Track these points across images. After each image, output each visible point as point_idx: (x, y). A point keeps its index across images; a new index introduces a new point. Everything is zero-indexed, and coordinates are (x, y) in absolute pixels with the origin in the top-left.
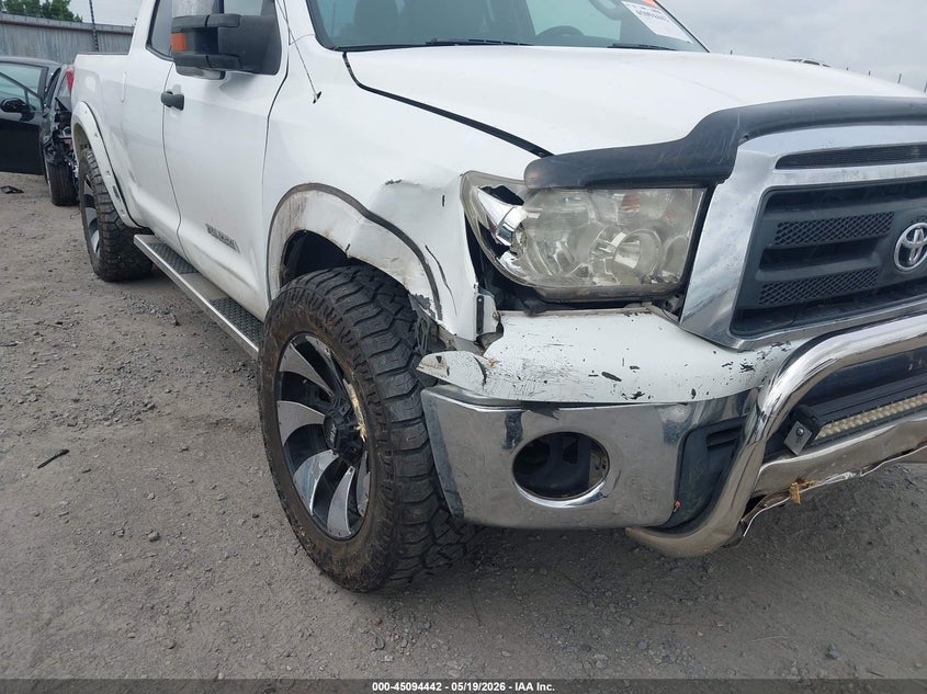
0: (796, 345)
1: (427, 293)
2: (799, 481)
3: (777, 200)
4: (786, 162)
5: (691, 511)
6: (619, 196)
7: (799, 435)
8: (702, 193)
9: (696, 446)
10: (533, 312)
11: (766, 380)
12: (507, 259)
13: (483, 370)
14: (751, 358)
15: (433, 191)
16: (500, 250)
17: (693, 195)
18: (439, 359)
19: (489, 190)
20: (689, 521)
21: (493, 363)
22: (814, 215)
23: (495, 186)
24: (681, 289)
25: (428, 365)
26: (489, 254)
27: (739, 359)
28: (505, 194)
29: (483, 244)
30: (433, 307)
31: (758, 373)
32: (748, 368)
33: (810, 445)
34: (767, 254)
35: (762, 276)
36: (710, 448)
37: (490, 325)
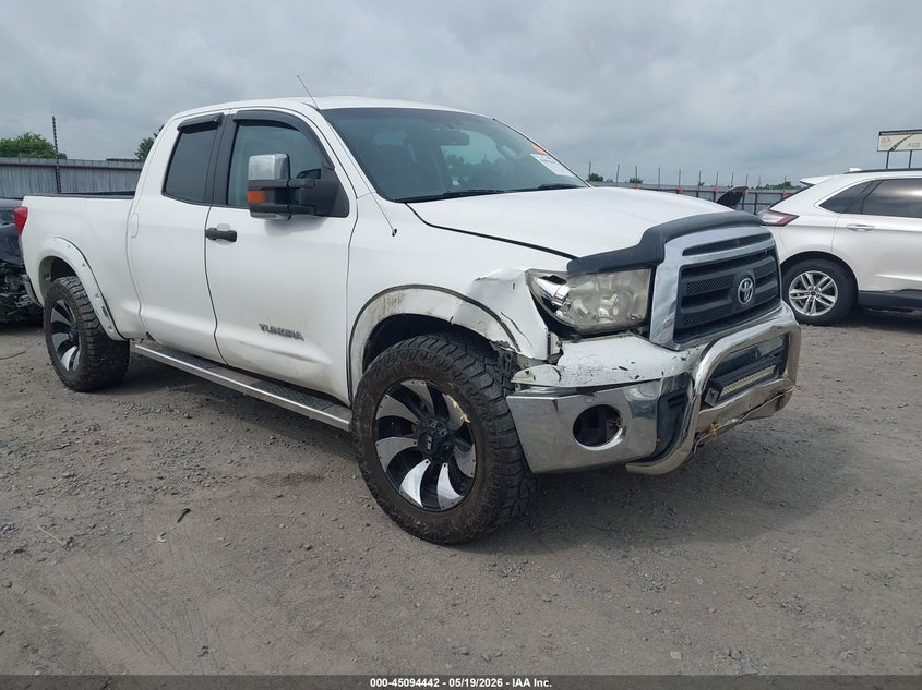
0: (703, 347)
1: (505, 338)
2: (714, 423)
3: (686, 271)
4: (687, 252)
5: (666, 444)
6: (611, 276)
7: (712, 395)
8: (649, 272)
9: (665, 406)
10: (575, 341)
11: (693, 366)
12: (559, 313)
13: (559, 373)
14: (684, 354)
15: (508, 282)
16: (555, 308)
17: (644, 273)
18: (527, 372)
19: (545, 278)
20: (666, 449)
21: (563, 368)
22: (701, 278)
23: (549, 275)
24: (647, 322)
25: (519, 377)
26: (549, 311)
27: (679, 355)
28: (555, 279)
29: (545, 306)
30: (512, 345)
31: (688, 362)
32: (684, 359)
33: (719, 400)
34: (685, 300)
35: (683, 311)
36: (671, 407)
37: (555, 350)
